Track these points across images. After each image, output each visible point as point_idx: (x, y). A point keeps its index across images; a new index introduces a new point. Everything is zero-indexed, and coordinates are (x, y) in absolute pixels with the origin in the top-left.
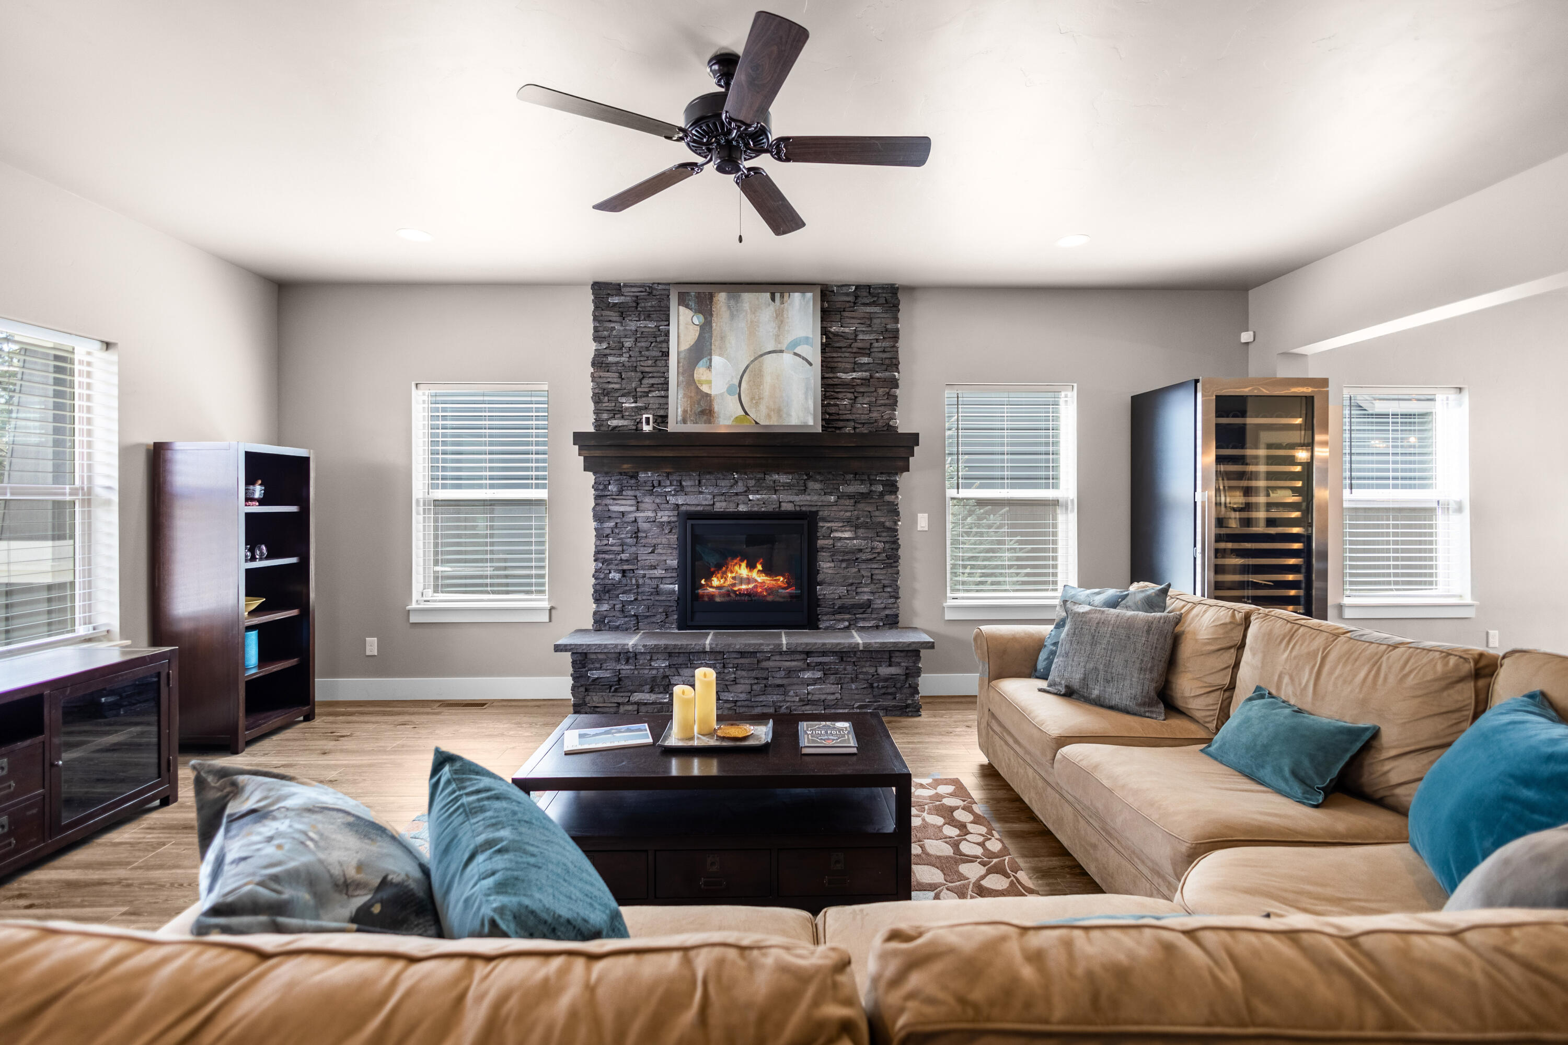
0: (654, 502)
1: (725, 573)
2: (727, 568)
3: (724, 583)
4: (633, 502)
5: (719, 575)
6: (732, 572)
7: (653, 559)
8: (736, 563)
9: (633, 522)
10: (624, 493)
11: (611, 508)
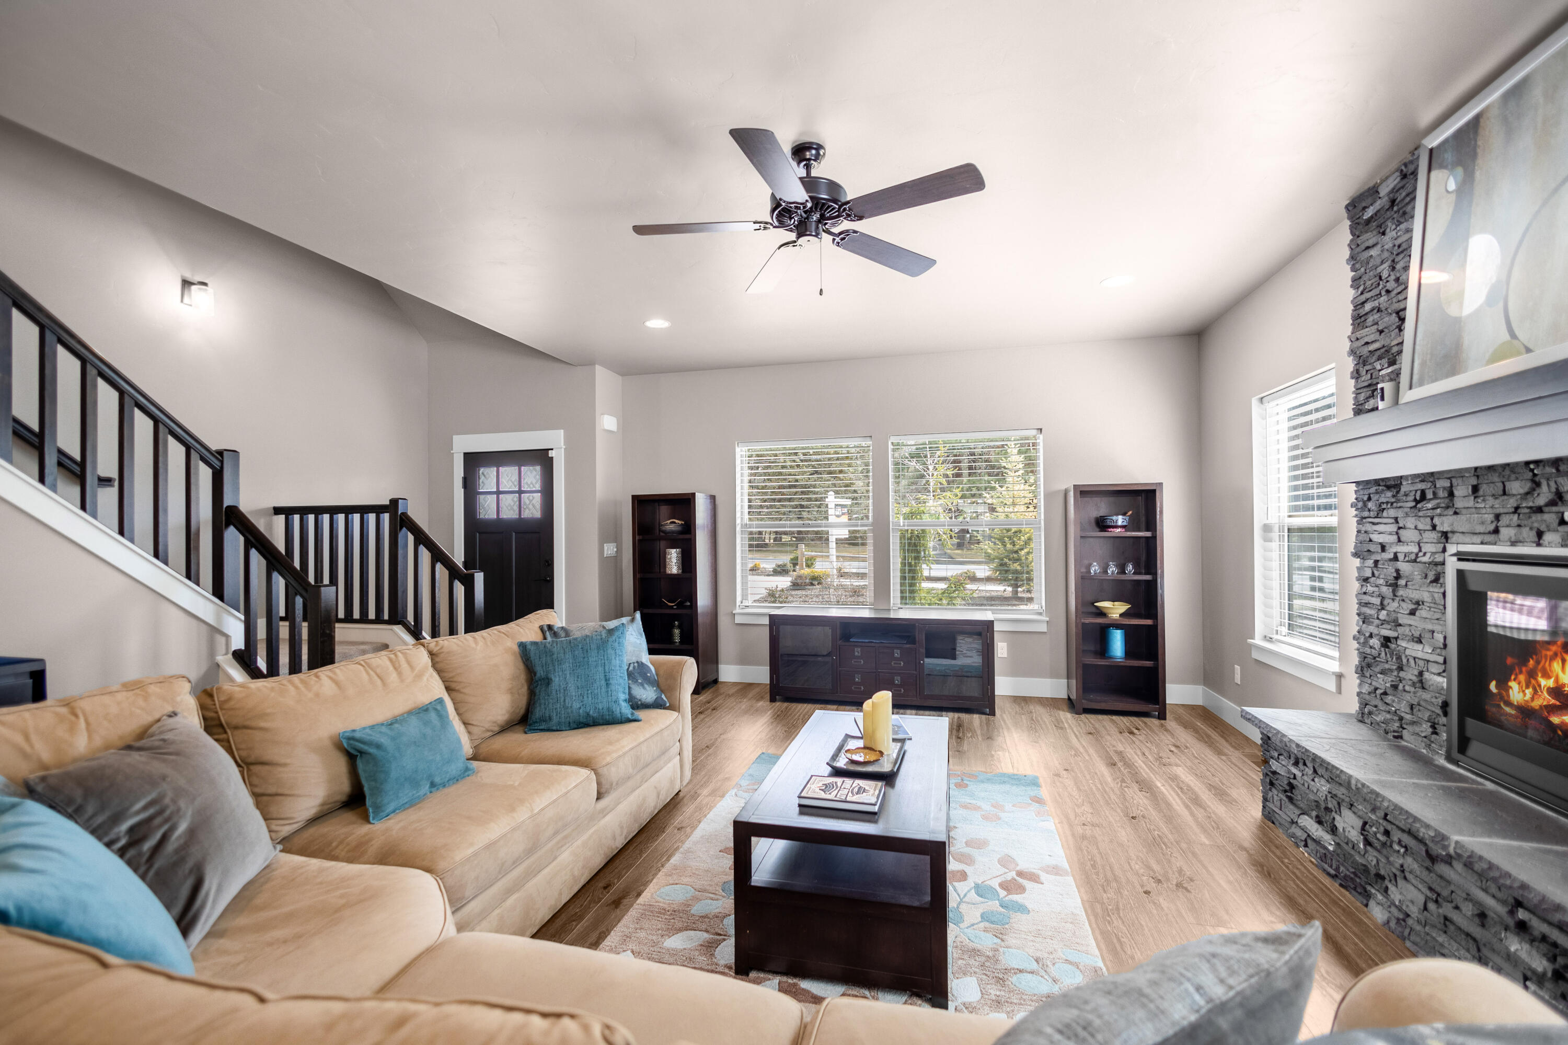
0: (1416, 528)
1: (1532, 675)
2: (1538, 662)
3: (1533, 699)
4: (1393, 528)
5: (1522, 678)
6: (1547, 676)
7: (1417, 624)
8: (1556, 655)
9: (1390, 560)
10: (1385, 514)
11: (1372, 536)
